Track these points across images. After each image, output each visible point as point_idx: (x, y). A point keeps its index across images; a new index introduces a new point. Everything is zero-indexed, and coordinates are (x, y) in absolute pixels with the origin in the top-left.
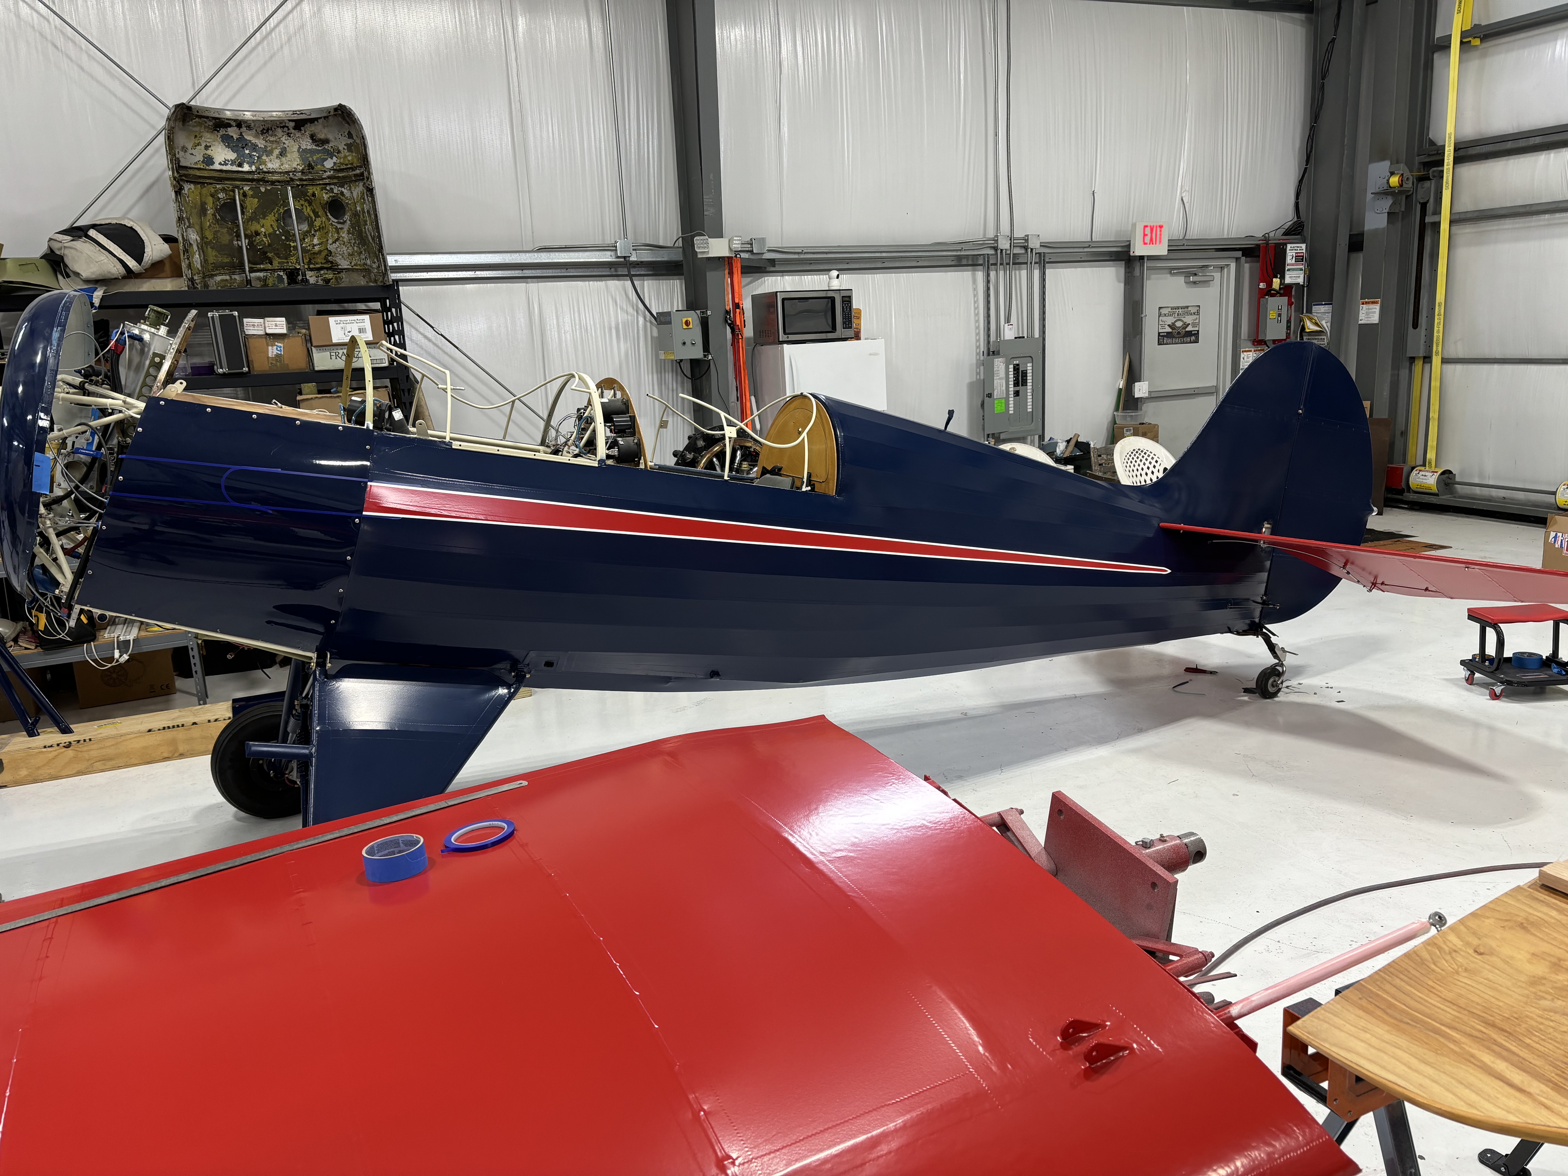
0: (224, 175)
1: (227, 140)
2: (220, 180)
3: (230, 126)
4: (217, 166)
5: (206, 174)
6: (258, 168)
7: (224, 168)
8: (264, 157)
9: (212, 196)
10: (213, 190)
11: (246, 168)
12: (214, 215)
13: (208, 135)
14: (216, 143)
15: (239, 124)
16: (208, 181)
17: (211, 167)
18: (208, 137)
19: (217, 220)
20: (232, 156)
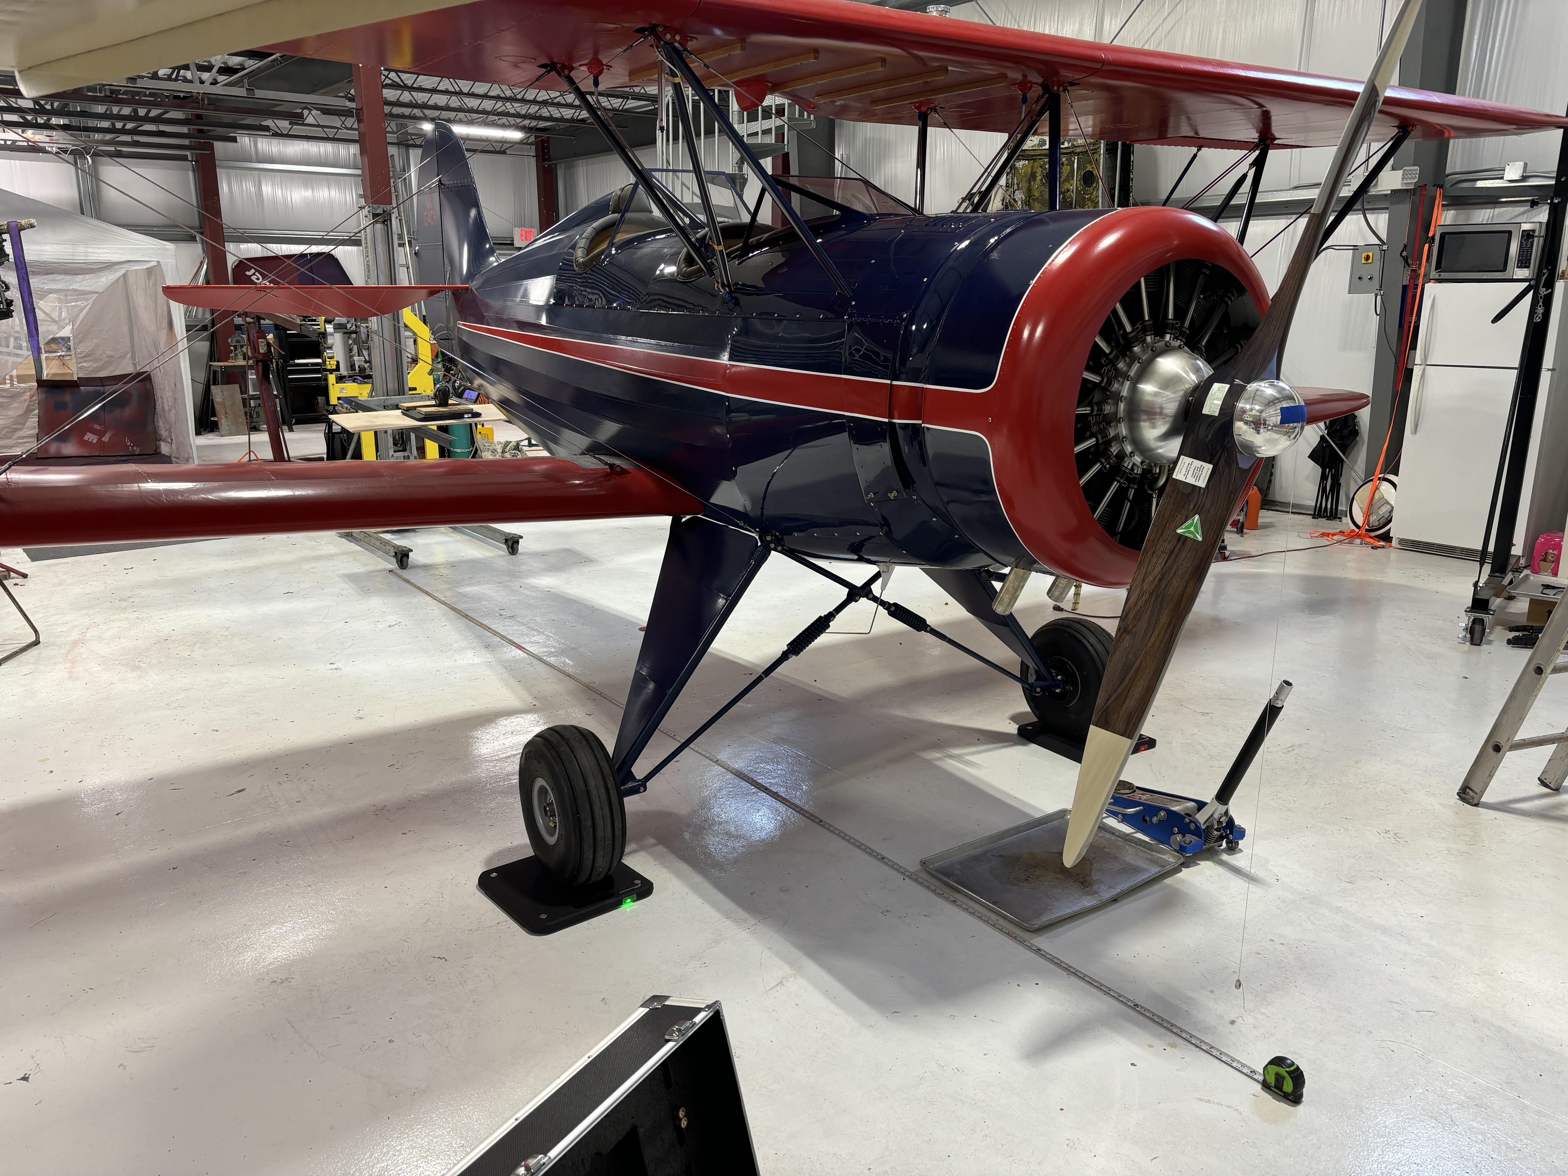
5: (1038, 153)
6: (1072, 144)
9: (1041, 167)
10: (1042, 163)
11: (1066, 145)
12: (1041, 180)
16: (1039, 157)
17: (1044, 148)
19: (1043, 184)
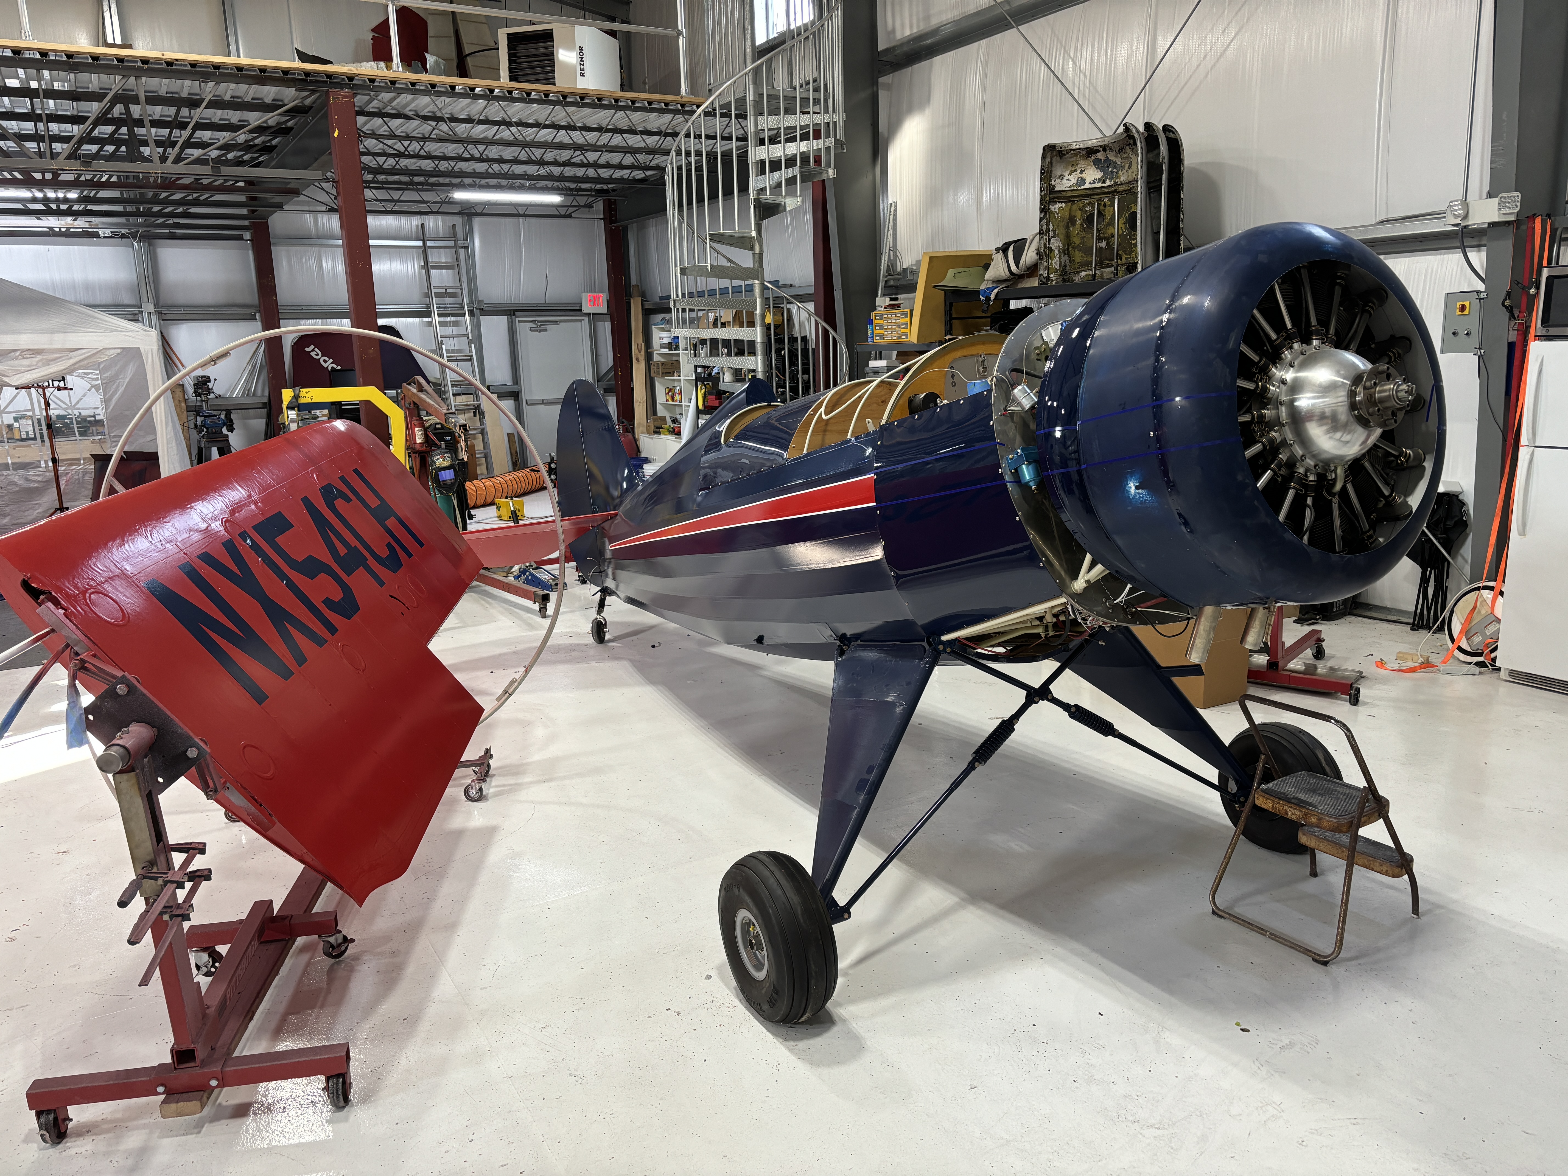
0: (1091, 192)
1: (1097, 163)
2: (1087, 196)
3: (1099, 151)
4: (1087, 186)
5: (1076, 193)
6: (1115, 182)
7: (1093, 186)
8: (1120, 172)
9: (1080, 210)
10: (1081, 205)
11: (1108, 183)
13: (1083, 162)
14: (1089, 167)
15: (1104, 148)
16: (1078, 199)
17: (1083, 187)
18: (1082, 164)
19: (1084, 229)
20: (1099, 175)
